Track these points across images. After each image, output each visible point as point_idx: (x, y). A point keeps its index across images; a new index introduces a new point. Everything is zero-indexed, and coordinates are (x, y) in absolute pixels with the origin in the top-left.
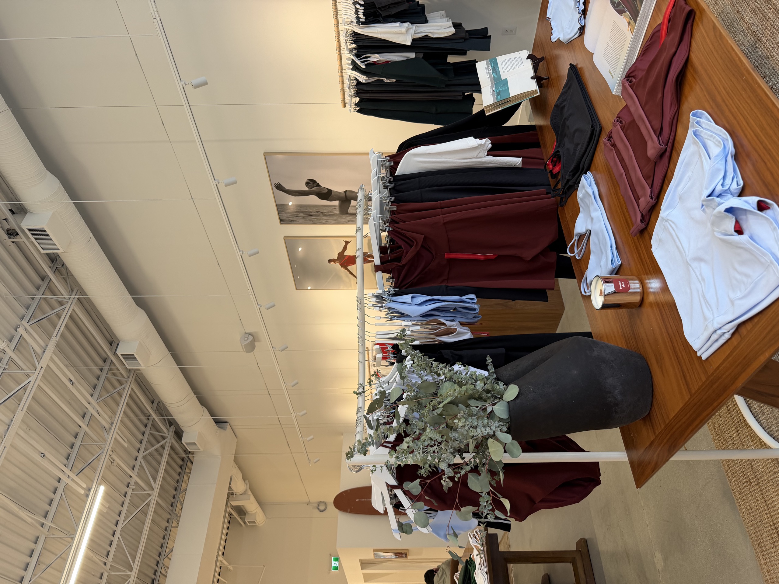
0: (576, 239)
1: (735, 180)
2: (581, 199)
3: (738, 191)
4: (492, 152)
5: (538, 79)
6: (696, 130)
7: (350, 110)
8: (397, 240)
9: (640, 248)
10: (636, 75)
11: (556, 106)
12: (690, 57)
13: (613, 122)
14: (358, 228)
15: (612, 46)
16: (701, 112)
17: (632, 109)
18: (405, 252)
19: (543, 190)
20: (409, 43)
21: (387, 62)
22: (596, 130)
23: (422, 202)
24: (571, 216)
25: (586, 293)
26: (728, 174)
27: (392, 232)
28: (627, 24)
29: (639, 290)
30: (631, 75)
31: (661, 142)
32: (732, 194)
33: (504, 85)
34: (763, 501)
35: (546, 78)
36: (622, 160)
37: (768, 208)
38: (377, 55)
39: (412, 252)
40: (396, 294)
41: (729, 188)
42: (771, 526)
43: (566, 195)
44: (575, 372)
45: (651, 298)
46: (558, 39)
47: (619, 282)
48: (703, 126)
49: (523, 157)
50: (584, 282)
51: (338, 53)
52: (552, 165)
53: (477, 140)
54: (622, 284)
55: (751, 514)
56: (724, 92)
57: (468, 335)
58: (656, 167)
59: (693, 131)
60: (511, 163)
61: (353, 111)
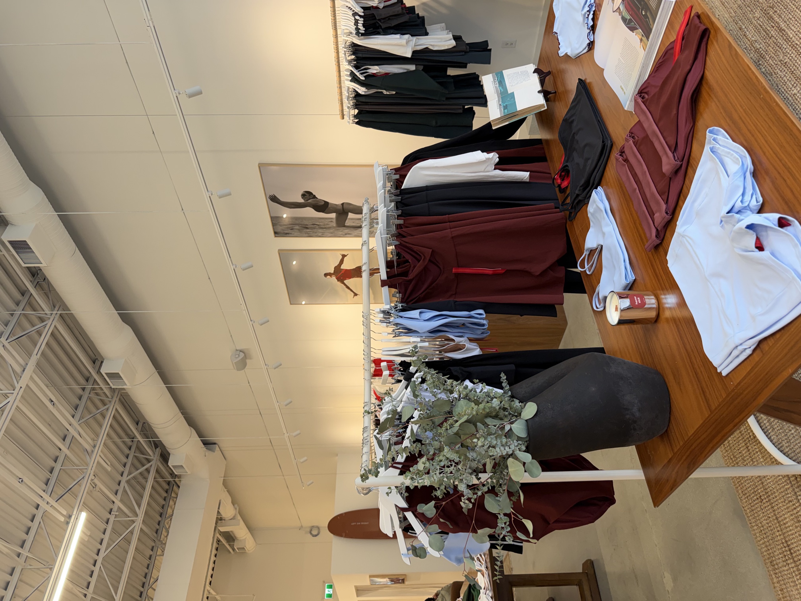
0: (586, 254)
1: (754, 197)
2: (592, 214)
3: (758, 208)
4: (498, 166)
5: (546, 93)
6: (713, 147)
7: (349, 122)
8: (404, 254)
9: (654, 264)
10: (648, 91)
11: (565, 120)
12: (705, 74)
13: (626, 138)
14: (364, 242)
15: (624, 62)
16: (717, 129)
17: (646, 125)
18: (412, 266)
19: (552, 204)
20: (409, 55)
21: (387, 74)
22: (607, 145)
23: (430, 216)
24: (580, 231)
25: (597, 308)
26: (747, 191)
27: (399, 246)
28: (639, 41)
29: (654, 306)
30: (643, 91)
31: (676, 158)
32: (751, 211)
33: (511, 99)
34: (774, 518)
35: (552, 92)
36: (635, 175)
37: (789, 225)
38: (376, 67)
39: (419, 267)
40: (403, 310)
41: (748, 205)
42: (783, 543)
43: (575, 210)
44: (593, 389)
45: (667, 314)
46: (566, 54)
47: (635, 297)
48: (720, 143)
49: (531, 172)
50: (595, 297)
51: (337, 64)
52: (561, 179)
53: (485, 154)
54: (638, 300)
55: (763, 532)
56: (741, 110)
57: (477, 352)
58: (671, 183)
59: (710, 148)
60: (519, 177)
61: (352, 123)
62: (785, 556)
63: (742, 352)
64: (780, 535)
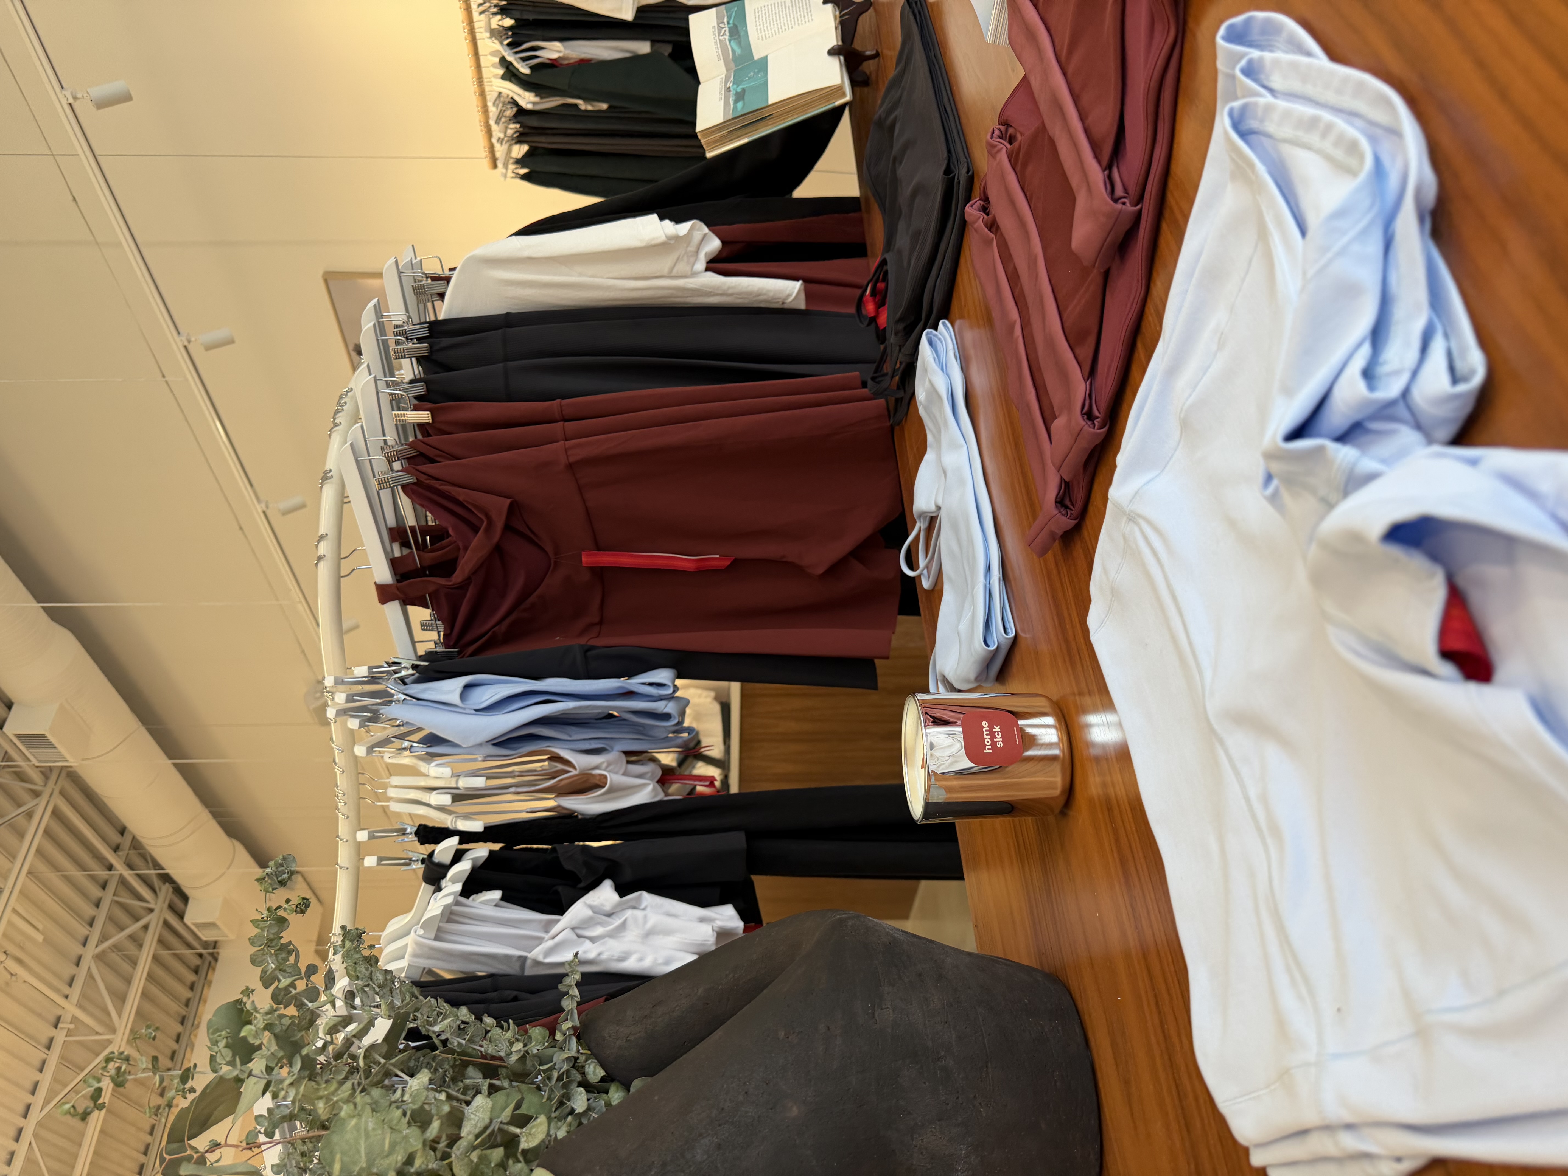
0: (920, 527)
2: (923, 406)
3: (1458, 412)
4: (716, 264)
5: (849, 56)
6: (1244, 109)
7: (505, 176)
14: (328, 473)
16: (1267, 21)
18: (461, 546)
19: (853, 374)
20: (628, 15)
21: (584, 63)
22: (959, 183)
23: (510, 400)
27: (415, 487)
29: (1056, 752)
31: (1119, 191)
32: (1418, 426)
33: (759, 72)
35: (869, 53)
36: (1014, 276)
38: (557, 45)
39: (480, 546)
47: (985, 724)
48: (1276, 82)
49: (806, 281)
51: (469, 38)
54: (992, 735)
57: (646, 794)
58: (1107, 292)
59: (1231, 114)
60: (771, 294)
61: (513, 177)
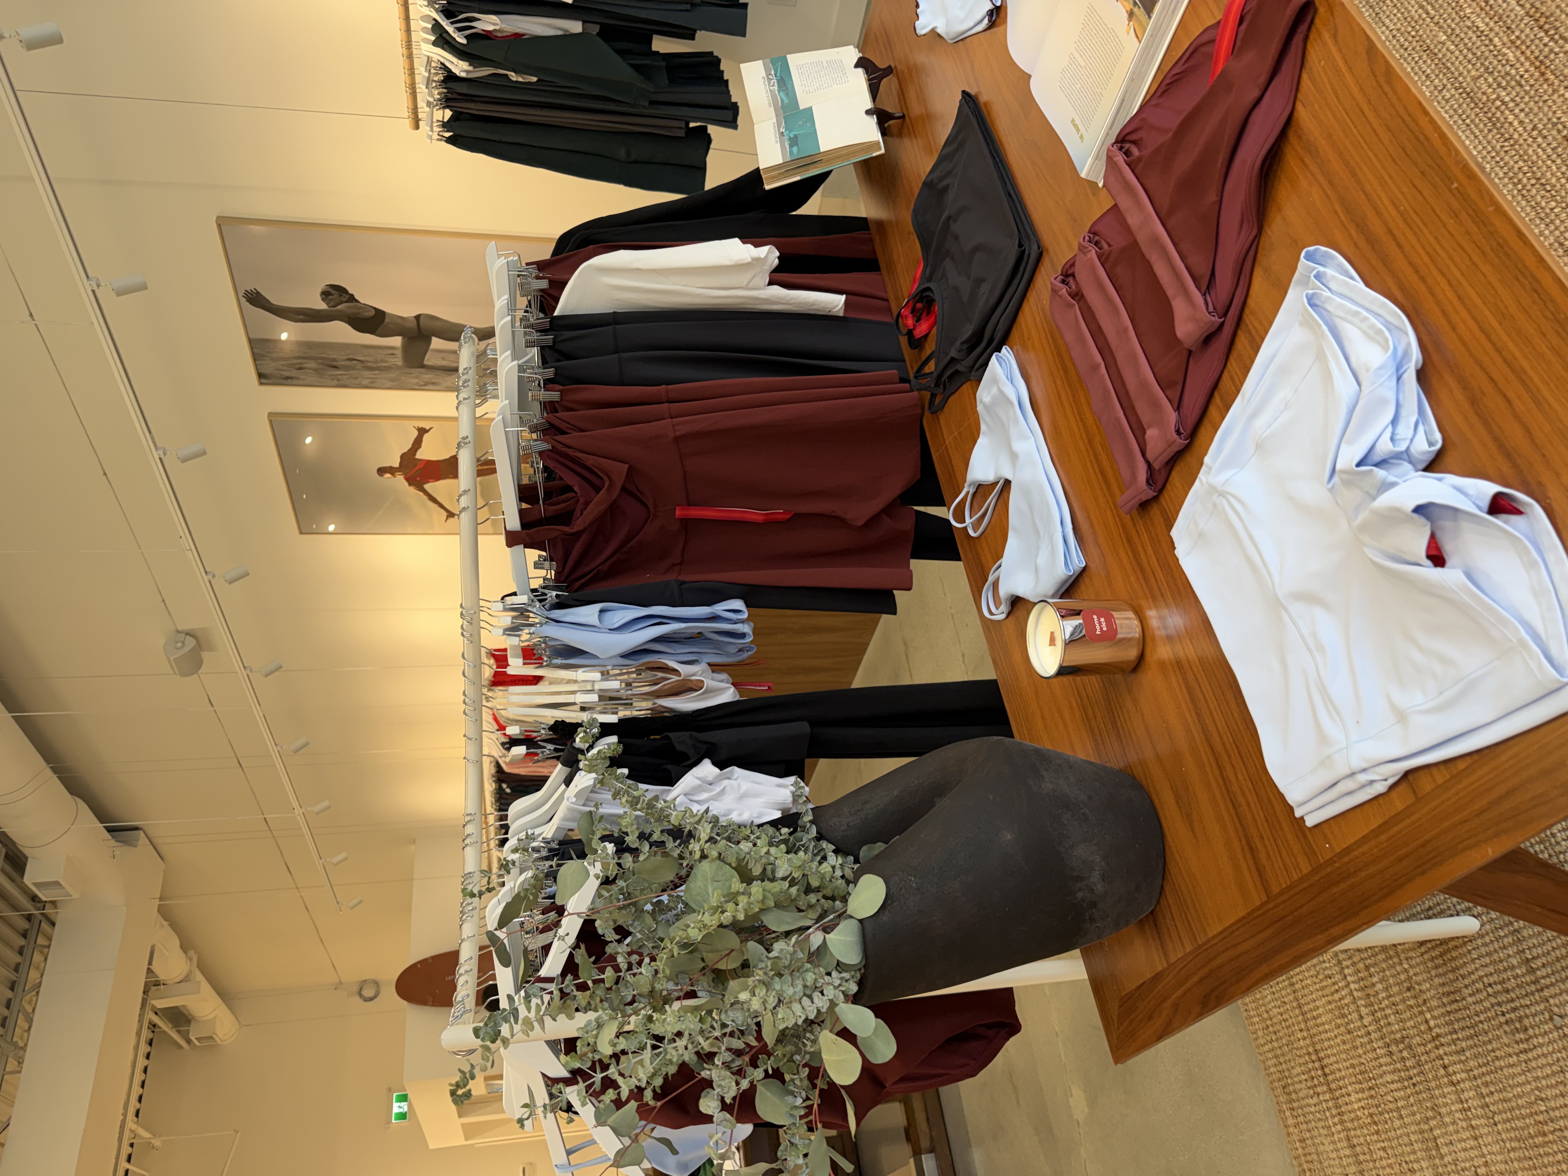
0: (968, 492)
1: (1421, 428)
2: (985, 406)
3: (1429, 458)
5: (882, 117)
6: (1314, 294)
7: (431, 138)
8: (560, 471)
9: (1136, 540)
10: (1141, 139)
11: (928, 185)
12: (1295, 114)
13: (1080, 244)
15: (1083, 64)
16: (1326, 252)
17: (1133, 220)
18: (582, 501)
21: (517, 36)
22: (1029, 255)
23: (622, 384)
24: (955, 438)
25: (991, 613)
26: (1404, 412)
27: (549, 453)
28: (1126, 16)
29: (1135, 635)
30: (1127, 138)
31: (1211, 309)
32: (1412, 463)
33: (806, 122)
35: (897, 115)
36: (1097, 333)
37: (1518, 512)
38: (493, 18)
39: (598, 504)
40: (560, 605)
41: (1408, 448)
42: (1309, 1054)
43: (944, 390)
44: (1009, 837)
45: (1163, 652)
46: (933, 31)
47: (1095, 617)
48: (1332, 286)
49: (847, 294)
50: (988, 590)
52: (913, 317)
53: (750, 247)
54: (1100, 623)
56: (1394, 213)
57: (728, 695)
58: (1191, 364)
59: (1307, 296)
60: (822, 305)
61: (438, 140)
62: (1313, 1078)
63: (1363, 786)
64: (1304, 1039)
